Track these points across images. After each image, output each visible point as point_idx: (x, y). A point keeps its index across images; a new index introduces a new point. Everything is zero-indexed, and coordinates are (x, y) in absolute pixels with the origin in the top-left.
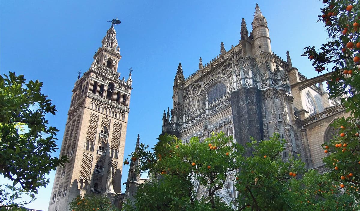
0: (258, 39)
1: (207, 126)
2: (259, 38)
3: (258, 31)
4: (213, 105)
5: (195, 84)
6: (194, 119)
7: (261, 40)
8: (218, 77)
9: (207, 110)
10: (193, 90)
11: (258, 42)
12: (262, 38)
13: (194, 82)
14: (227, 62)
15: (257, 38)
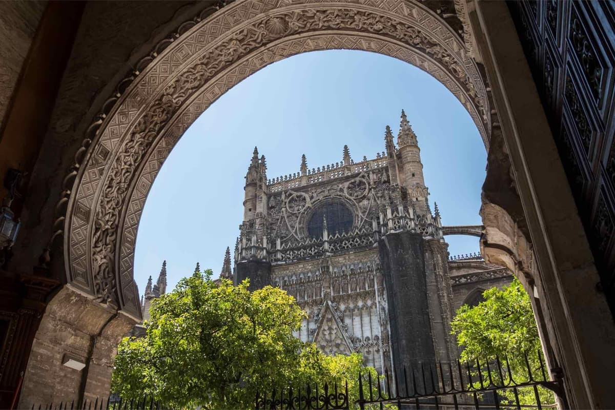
0: (411, 164)
1: (328, 268)
2: (413, 162)
3: (410, 151)
4: (336, 237)
5: (295, 194)
6: (299, 249)
7: (415, 166)
8: (340, 196)
9: (326, 243)
10: (290, 202)
11: (411, 168)
12: (416, 164)
13: (292, 189)
14: (358, 179)
15: (409, 162)
